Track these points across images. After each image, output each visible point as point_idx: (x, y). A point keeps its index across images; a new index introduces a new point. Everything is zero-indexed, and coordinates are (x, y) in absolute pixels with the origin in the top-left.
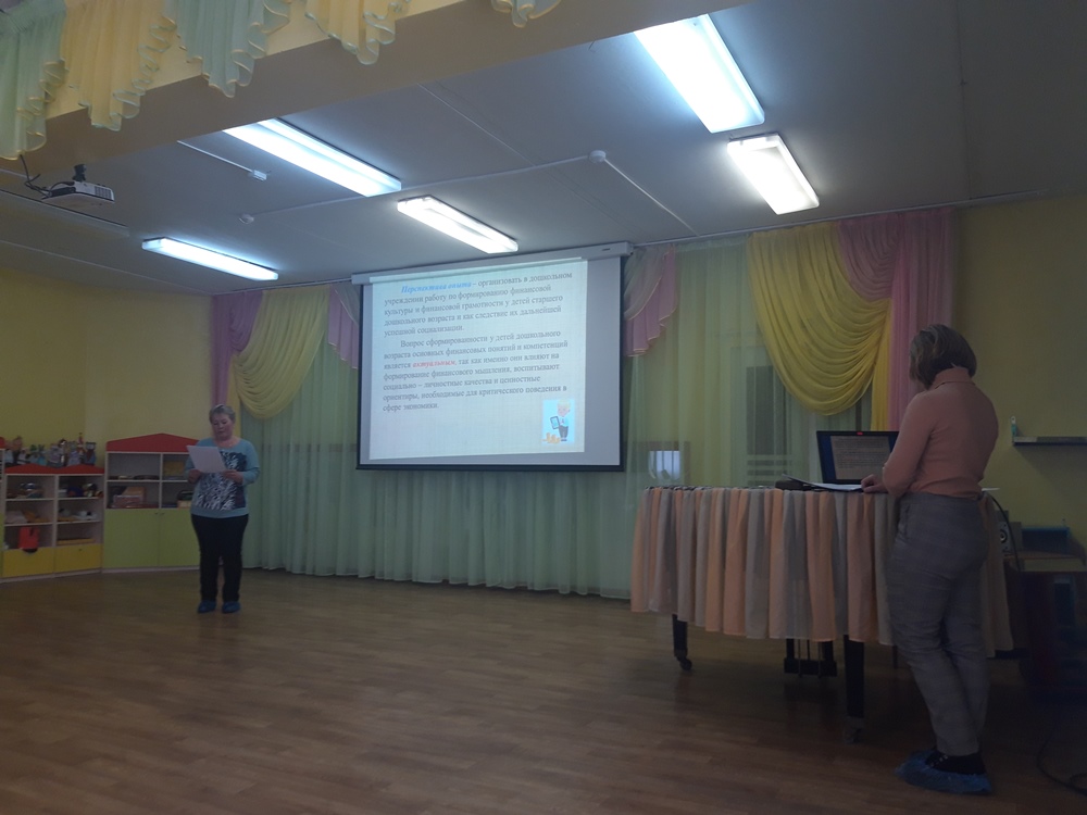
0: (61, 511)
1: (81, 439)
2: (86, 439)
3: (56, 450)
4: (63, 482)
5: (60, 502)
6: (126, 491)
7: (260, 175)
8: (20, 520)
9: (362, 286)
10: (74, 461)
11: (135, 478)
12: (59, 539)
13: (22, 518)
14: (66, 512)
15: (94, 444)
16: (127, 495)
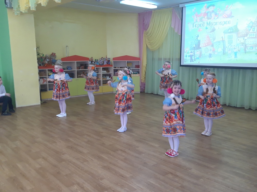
1: (106, 57)
2: (108, 57)
3: (101, 60)
9: (183, 8)
10: (105, 63)
11: (120, 68)
15: (110, 58)
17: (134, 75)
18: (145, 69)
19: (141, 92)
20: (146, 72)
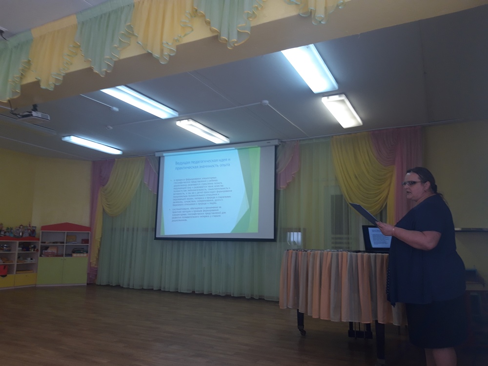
0: (19, 257)
1: (30, 225)
2: (33, 225)
3: (18, 230)
4: (20, 244)
5: (18, 253)
6: (49, 249)
7: (116, 109)
9: (160, 157)
10: (26, 235)
11: (54, 243)
12: (17, 271)
14: (21, 258)
15: (36, 227)
16: (49, 250)
17: (78, 255)
18: (99, 245)
19: (87, 284)
20: (99, 251)
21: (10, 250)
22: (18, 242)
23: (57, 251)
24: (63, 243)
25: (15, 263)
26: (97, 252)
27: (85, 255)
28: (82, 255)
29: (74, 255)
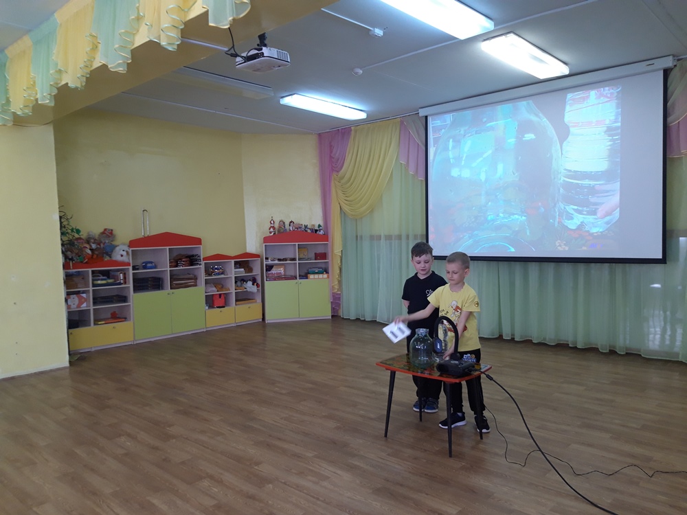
0: (236, 282)
5: (235, 277)
6: (273, 269)
7: (379, 32)
8: (213, 290)
9: (426, 117)
11: (281, 260)
12: (236, 301)
13: (214, 289)
14: (239, 283)
16: (274, 271)
17: (316, 276)
18: (339, 262)
19: (332, 316)
20: (341, 269)
21: (222, 273)
22: (233, 261)
23: (285, 271)
24: (294, 259)
25: (233, 291)
26: (338, 272)
27: (325, 276)
28: (321, 276)
29: (311, 276)
